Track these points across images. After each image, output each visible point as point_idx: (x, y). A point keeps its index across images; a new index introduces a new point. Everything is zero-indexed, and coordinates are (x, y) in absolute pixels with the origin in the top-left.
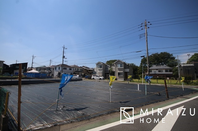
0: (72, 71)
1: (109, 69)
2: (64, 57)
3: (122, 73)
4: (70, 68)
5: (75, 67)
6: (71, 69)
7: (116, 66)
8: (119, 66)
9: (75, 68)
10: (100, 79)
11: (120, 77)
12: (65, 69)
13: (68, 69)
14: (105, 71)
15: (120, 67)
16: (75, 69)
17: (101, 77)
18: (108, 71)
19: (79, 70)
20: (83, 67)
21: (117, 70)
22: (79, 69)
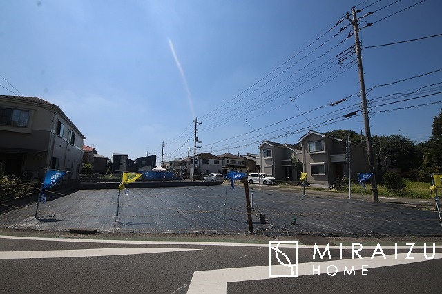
0: (220, 166)
1: (292, 156)
2: (196, 140)
3: (322, 165)
4: (217, 159)
5: (228, 156)
6: (217, 162)
7: (306, 148)
8: (313, 148)
9: (226, 160)
10: (265, 182)
11: (317, 178)
12: (207, 162)
13: (212, 161)
14: (283, 163)
15: (317, 150)
16: (228, 161)
17: (266, 178)
18: (289, 163)
19: (236, 164)
20: (247, 157)
21: (309, 158)
22: (237, 161)
